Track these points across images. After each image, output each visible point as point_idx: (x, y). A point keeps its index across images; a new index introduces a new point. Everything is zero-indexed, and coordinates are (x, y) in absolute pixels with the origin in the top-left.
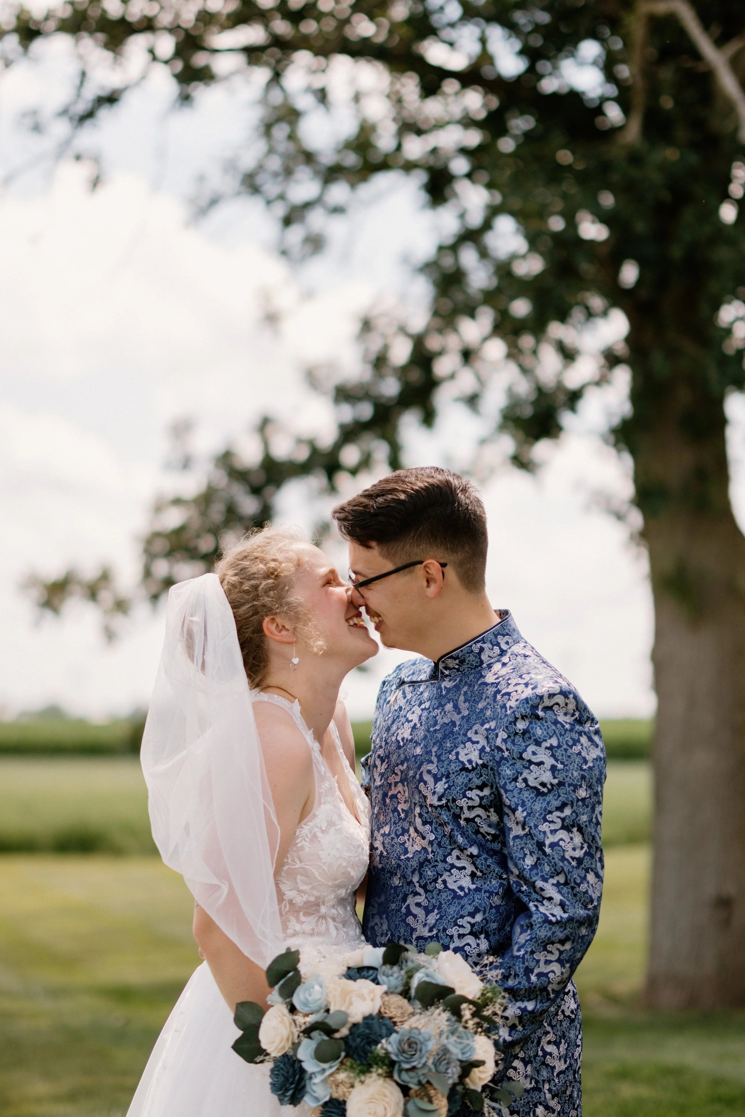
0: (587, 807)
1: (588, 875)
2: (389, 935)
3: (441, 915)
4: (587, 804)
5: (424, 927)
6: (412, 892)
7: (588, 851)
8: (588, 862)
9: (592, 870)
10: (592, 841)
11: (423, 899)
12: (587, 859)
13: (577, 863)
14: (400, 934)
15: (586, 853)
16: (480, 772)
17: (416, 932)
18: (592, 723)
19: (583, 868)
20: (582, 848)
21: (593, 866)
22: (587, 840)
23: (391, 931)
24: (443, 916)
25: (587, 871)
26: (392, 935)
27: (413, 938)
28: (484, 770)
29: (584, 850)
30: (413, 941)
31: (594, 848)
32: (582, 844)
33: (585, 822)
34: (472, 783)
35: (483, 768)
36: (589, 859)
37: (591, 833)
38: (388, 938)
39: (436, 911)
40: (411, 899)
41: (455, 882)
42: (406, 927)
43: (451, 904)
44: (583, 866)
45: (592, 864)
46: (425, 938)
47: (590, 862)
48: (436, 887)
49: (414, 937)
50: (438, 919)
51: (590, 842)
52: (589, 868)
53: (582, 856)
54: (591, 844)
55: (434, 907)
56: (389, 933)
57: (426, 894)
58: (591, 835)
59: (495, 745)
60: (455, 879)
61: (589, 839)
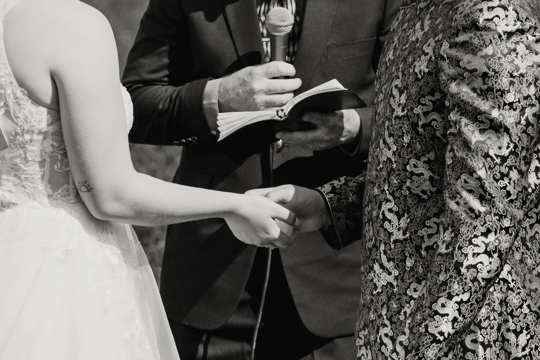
0: (515, 110)
1: (511, 172)
2: (374, 240)
3: (410, 218)
4: (515, 108)
5: (398, 231)
6: (385, 199)
7: (513, 150)
8: (512, 160)
9: (515, 167)
10: (518, 142)
11: (393, 205)
12: (511, 158)
13: (500, 161)
14: (381, 238)
15: (511, 153)
16: (427, 80)
17: (393, 235)
18: (535, 31)
19: (506, 166)
20: (508, 147)
21: (517, 164)
22: (513, 140)
23: (375, 236)
24: (413, 220)
25: (510, 168)
26: (376, 240)
27: (391, 242)
28: (430, 77)
29: (510, 149)
30: (391, 244)
31: (520, 147)
32: (509, 144)
33: (512, 123)
34: (423, 91)
35: (429, 76)
36: (514, 158)
37: (517, 134)
38: (373, 242)
39: (406, 215)
40: (384, 206)
41: (417, 187)
42: (385, 232)
43: (417, 207)
44: (506, 164)
45: (516, 162)
46: (401, 241)
47: (514, 161)
48: (402, 193)
49: (392, 240)
50: (409, 222)
51: (517, 142)
52: (513, 165)
53: (506, 155)
54: (518, 144)
55: (404, 212)
56: (374, 238)
57: (395, 201)
58: (517, 136)
59: (439, 54)
60: (416, 185)
61: (515, 139)
